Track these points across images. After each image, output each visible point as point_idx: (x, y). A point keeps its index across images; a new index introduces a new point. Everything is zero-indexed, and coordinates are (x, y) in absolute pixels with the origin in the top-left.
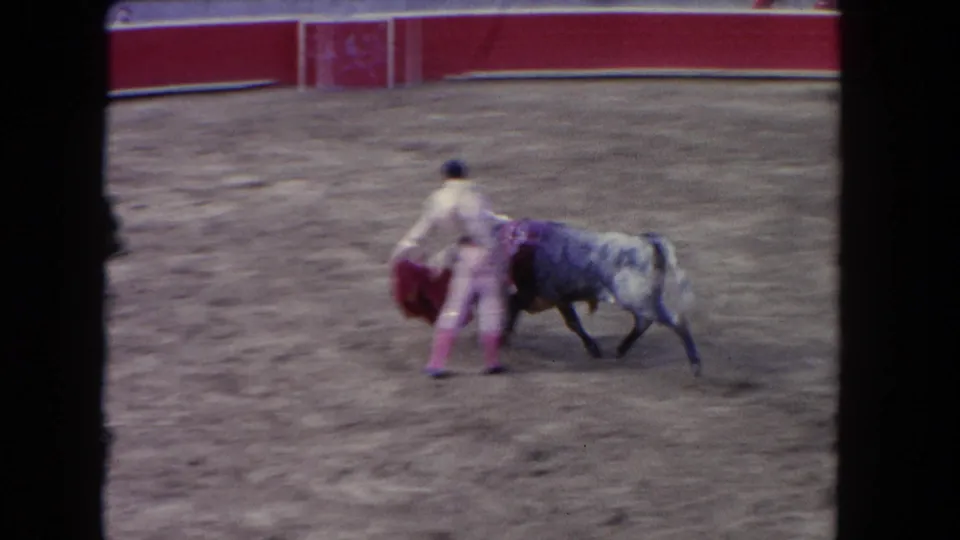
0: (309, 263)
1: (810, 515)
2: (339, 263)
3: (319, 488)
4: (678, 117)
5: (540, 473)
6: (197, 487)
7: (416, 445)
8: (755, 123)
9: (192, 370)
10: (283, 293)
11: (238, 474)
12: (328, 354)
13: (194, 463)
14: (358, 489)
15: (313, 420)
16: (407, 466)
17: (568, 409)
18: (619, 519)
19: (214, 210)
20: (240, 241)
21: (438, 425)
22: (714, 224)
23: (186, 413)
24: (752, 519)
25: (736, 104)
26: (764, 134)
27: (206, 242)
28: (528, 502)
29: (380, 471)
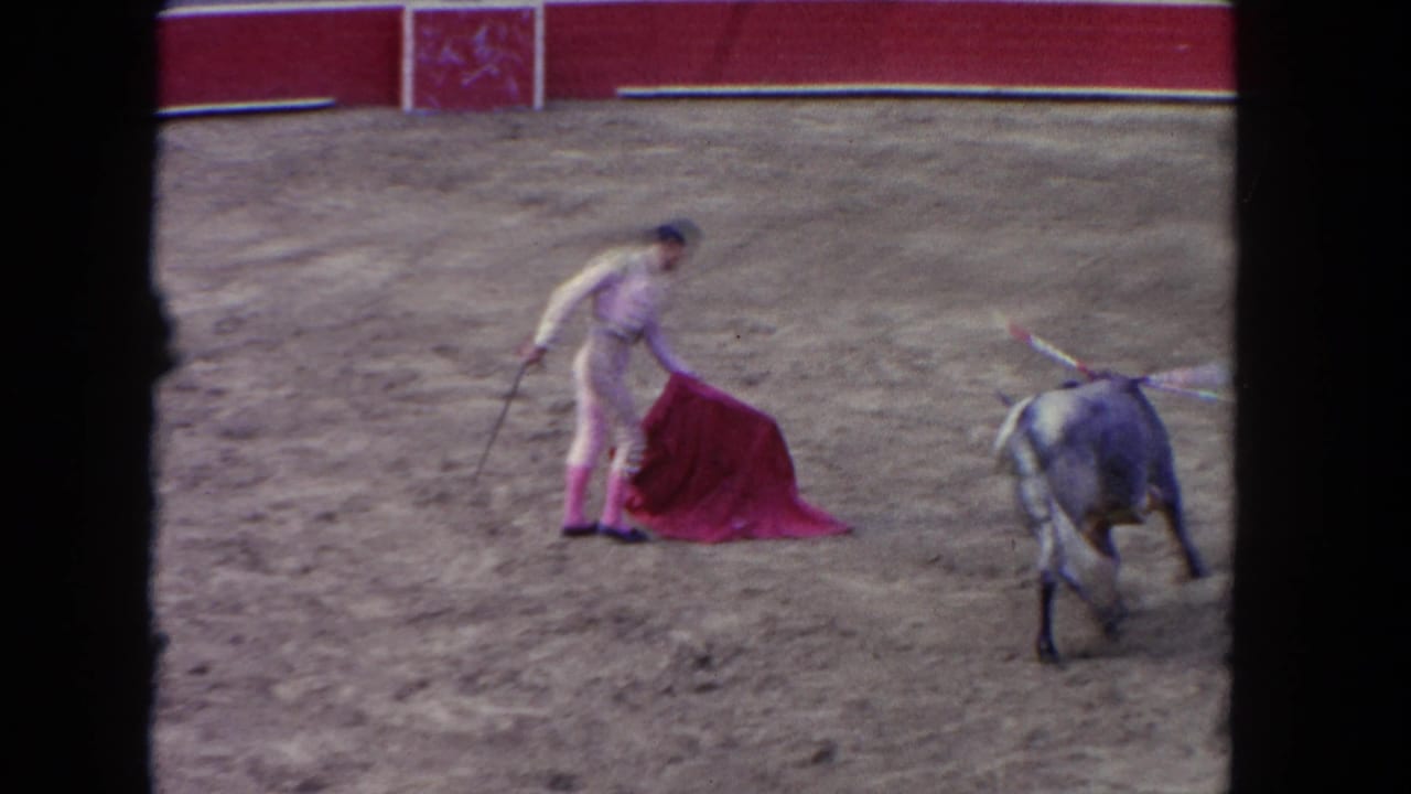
0: (369, 376)
1: (1102, 752)
2: (414, 376)
3: (379, 707)
4: (929, 157)
5: (706, 688)
6: (204, 705)
7: (524, 646)
8: (1043, 165)
9: (196, 533)
10: (329, 420)
11: (264, 686)
12: (395, 510)
13: (201, 670)
14: (437, 711)
15: (376, 607)
16: (512, 676)
17: (750, 593)
18: (824, 755)
19: (232, 297)
20: (268, 344)
21: (559, 615)
22: (967, 322)
23: (190, 597)
24: (1019, 757)
25: (1016, 137)
26: (1055, 183)
27: (221, 343)
28: (692, 730)
29: (469, 684)
